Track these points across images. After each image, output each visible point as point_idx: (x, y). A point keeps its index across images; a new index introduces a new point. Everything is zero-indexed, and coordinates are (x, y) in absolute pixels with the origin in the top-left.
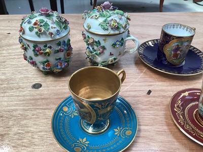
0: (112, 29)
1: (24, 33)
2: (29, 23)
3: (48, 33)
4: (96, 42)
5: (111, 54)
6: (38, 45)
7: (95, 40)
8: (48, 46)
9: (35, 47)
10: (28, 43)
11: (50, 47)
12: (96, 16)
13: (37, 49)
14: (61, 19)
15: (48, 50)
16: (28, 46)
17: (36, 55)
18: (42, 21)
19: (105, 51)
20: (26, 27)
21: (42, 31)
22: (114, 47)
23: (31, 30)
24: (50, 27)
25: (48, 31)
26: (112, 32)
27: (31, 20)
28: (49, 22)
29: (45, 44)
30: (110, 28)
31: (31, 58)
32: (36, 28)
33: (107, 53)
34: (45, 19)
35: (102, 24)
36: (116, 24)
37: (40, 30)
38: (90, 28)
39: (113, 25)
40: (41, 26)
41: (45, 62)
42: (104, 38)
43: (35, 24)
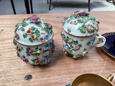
0: (88, 32)
1: (18, 39)
2: (23, 30)
3: (39, 38)
4: (74, 42)
5: (85, 50)
6: (31, 48)
7: (74, 40)
8: (39, 48)
9: (28, 50)
10: (22, 46)
11: (40, 49)
12: (75, 22)
13: (30, 51)
14: (48, 26)
15: (38, 52)
16: (22, 48)
17: (29, 55)
18: (33, 29)
19: (81, 48)
20: (21, 33)
21: (35, 38)
22: (88, 45)
23: (25, 36)
24: (41, 33)
25: (39, 37)
26: (89, 35)
27: (24, 28)
28: (40, 29)
29: (37, 47)
30: (87, 32)
31: (24, 57)
32: (29, 35)
33: (82, 49)
34: (36, 27)
35: (81, 29)
36: (93, 28)
37: (33, 37)
38: (70, 31)
39: (90, 29)
40: (33, 33)
41: (36, 60)
42: (81, 39)
43: (29, 32)
